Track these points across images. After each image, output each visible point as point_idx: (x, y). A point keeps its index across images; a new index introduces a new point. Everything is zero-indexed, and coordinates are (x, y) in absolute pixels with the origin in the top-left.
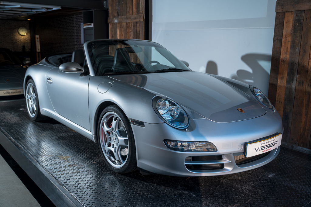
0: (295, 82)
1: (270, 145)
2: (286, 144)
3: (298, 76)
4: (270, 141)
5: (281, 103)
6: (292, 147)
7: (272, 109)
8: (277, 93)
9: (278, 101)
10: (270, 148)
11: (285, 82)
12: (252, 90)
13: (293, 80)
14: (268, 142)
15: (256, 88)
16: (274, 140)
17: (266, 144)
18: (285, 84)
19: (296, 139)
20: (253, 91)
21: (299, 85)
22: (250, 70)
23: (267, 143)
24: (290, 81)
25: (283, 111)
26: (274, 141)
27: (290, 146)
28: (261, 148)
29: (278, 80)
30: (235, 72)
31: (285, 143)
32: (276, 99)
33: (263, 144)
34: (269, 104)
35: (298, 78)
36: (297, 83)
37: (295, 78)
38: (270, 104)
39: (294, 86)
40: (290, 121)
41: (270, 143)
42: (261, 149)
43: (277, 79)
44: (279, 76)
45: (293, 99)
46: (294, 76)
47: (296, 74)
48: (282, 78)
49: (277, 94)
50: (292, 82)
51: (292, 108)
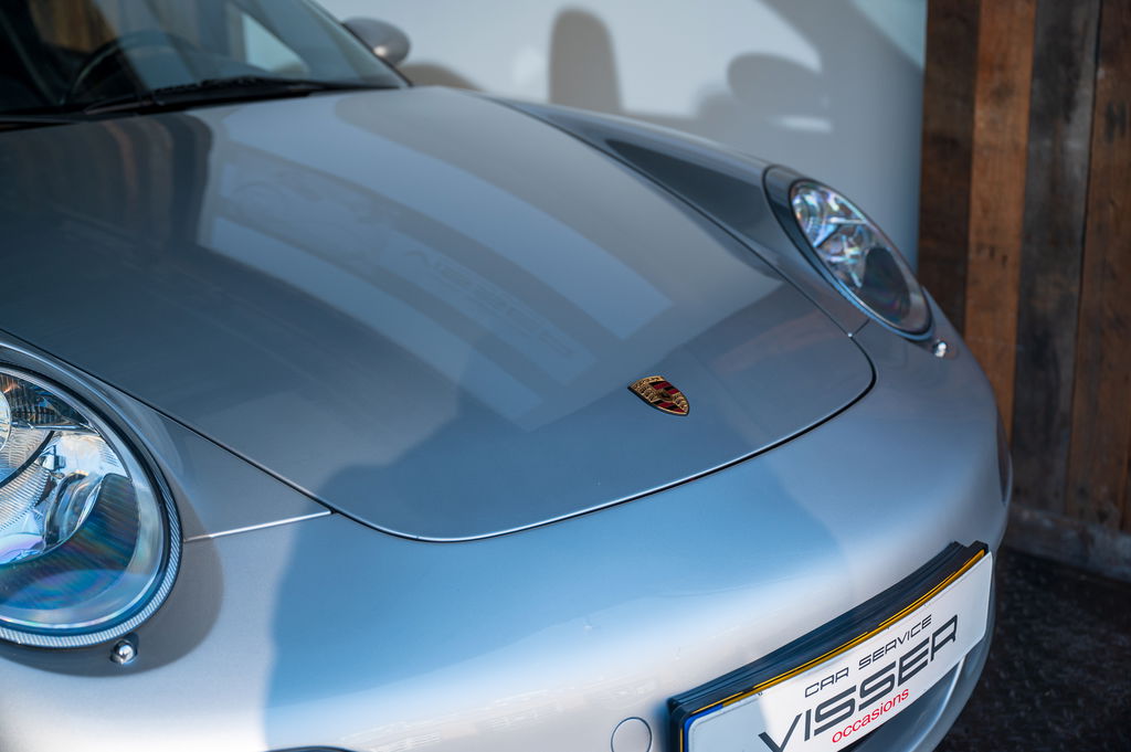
0: (1083, 116)
1: (895, 671)
2: (1047, 523)
3: (1101, 73)
4: (893, 644)
5: (1005, 258)
6: (1085, 539)
7: (923, 339)
8: (974, 193)
9: (980, 247)
10: (898, 690)
11: (1023, 120)
12: (781, 200)
13: (1069, 104)
14: (878, 655)
15: (810, 184)
16: (926, 622)
17: (856, 678)
18: (1023, 131)
19: (1104, 490)
20: (786, 205)
21: (1109, 135)
22: (803, 53)
23: (864, 663)
24: (1051, 112)
25: (1019, 314)
26: (928, 632)
27: (1072, 534)
28: (819, 718)
29: (972, 111)
30: (712, 72)
31: (1038, 515)
32: (973, 238)
33: (834, 679)
34: (908, 301)
35: (1101, 87)
36: (1101, 122)
37: (1085, 91)
38: (917, 299)
39: (1076, 144)
40: (1066, 372)
41: (894, 656)
42: (815, 725)
43: (969, 101)
44: (984, 85)
45: (1079, 234)
46: (1077, 76)
47: (1089, 60)
48: (1001, 94)
49: (976, 206)
50: (1068, 119)
51: (1075, 290)
